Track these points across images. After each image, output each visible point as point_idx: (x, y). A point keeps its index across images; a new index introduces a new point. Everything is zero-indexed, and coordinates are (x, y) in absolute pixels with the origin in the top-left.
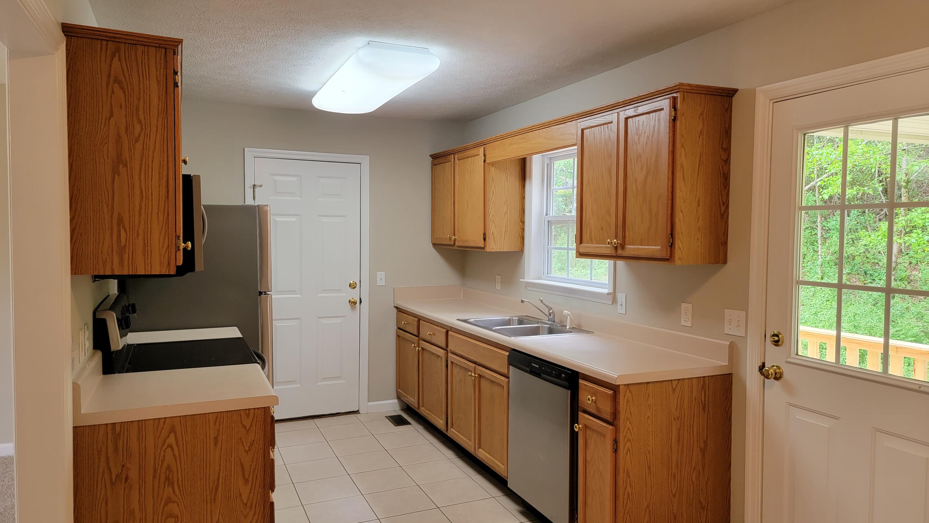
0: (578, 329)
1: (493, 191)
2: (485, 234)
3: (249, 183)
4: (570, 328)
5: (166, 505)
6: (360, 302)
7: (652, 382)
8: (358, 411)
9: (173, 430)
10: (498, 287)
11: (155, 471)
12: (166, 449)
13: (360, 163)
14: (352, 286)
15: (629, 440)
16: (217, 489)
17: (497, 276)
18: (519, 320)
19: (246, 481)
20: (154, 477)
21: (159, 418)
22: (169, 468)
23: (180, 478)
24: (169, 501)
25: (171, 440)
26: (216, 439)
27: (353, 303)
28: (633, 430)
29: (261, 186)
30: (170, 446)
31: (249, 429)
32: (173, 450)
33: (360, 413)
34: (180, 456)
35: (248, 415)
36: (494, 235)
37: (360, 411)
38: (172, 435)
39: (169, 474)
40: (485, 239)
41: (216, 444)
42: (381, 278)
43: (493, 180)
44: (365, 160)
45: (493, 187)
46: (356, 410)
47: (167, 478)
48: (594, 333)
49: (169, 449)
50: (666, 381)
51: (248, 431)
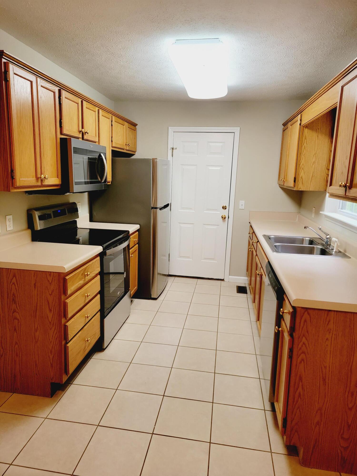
0: (342, 254)
1: (305, 147)
2: (295, 178)
3: (170, 146)
4: (336, 252)
5: (13, 313)
6: (228, 218)
7: (334, 311)
8: (224, 279)
9: (14, 276)
10: (313, 216)
11: (8, 295)
12: (12, 285)
13: (234, 132)
14: (224, 208)
15: (303, 352)
16: (36, 310)
17: (314, 208)
18: (310, 240)
19: (50, 310)
20: (8, 297)
21: (8, 269)
22: (14, 294)
23: (19, 301)
24: (14, 311)
25: (14, 280)
26: (35, 284)
27: (224, 218)
28: (309, 346)
29: (176, 148)
30: (14, 283)
31: (51, 283)
32: (15, 286)
33: (224, 281)
34: (18, 289)
35: (50, 275)
36: (302, 179)
37: (225, 280)
38: (14, 278)
39: (14, 297)
40: (295, 181)
41: (35, 287)
42: (242, 204)
43: (306, 138)
44: (237, 130)
45: (305, 144)
46: (222, 279)
47: (13, 300)
48: (350, 258)
49: (13, 285)
50: (352, 313)
51: (50, 284)
